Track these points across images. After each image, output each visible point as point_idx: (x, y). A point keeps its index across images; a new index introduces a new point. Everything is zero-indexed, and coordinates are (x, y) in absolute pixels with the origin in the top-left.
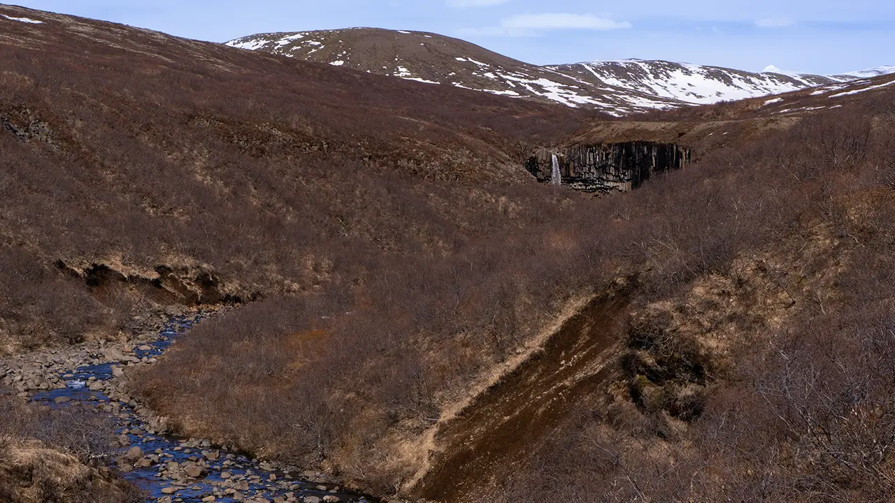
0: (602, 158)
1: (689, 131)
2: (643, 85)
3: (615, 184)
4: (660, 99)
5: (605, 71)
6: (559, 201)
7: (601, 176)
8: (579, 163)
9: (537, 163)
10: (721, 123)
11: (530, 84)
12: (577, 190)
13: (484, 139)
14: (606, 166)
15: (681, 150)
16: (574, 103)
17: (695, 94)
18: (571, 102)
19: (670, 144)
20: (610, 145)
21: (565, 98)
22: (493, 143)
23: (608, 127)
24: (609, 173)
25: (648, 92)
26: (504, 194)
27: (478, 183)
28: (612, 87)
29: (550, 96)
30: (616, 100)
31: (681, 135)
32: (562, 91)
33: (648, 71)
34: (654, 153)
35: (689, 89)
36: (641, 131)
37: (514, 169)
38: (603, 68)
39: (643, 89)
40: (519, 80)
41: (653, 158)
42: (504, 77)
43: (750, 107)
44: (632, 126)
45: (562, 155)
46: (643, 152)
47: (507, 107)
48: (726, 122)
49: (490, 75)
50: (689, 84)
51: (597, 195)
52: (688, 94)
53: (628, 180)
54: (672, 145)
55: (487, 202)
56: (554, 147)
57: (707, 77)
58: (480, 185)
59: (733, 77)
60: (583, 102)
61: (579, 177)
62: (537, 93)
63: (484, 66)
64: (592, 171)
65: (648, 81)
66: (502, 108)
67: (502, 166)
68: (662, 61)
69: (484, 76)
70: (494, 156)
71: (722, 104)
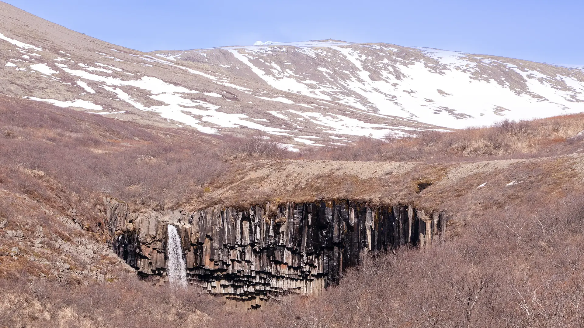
0: (267, 231)
1: (440, 178)
2: (349, 93)
3: (293, 284)
4: (384, 120)
5: (274, 65)
6: (180, 316)
7: (266, 269)
8: (222, 239)
9: (139, 242)
10: (503, 164)
11: (124, 89)
12: (215, 295)
13: (28, 192)
14: (274, 249)
15: (422, 215)
16: (212, 126)
17: (451, 112)
18: (206, 124)
19: (400, 205)
20: (282, 207)
21: (195, 116)
22: (47, 200)
23: (277, 170)
24: (281, 263)
25: (359, 106)
26: (69, 303)
27: (16, 280)
28: (288, 95)
29: (165, 112)
30: (295, 121)
31: (422, 186)
32: (188, 102)
33: (358, 65)
34: (370, 223)
35: (441, 101)
36: (343, 180)
37: (90, 252)
38: (270, 58)
39: (350, 101)
40: (101, 79)
41: (368, 232)
42: (73, 73)
43: (561, 134)
44: (326, 170)
45: (188, 226)
46: (347, 220)
47: (77, 132)
48: (512, 161)
49: (43, 69)
50: (441, 92)
51: (258, 306)
52: (437, 112)
53: (318, 276)
54: (406, 207)
55: (34, 318)
56: (173, 209)
57: (476, 76)
58: (20, 284)
59: (530, 76)
60: (231, 126)
61: (221, 270)
62: (139, 106)
63: (30, 51)
64: (247, 258)
65: (360, 85)
66: (68, 134)
67: (66, 246)
68: (387, 46)
69: (29, 69)
70: (50, 227)
71: (506, 127)
